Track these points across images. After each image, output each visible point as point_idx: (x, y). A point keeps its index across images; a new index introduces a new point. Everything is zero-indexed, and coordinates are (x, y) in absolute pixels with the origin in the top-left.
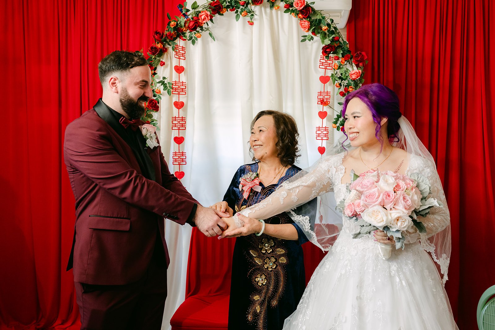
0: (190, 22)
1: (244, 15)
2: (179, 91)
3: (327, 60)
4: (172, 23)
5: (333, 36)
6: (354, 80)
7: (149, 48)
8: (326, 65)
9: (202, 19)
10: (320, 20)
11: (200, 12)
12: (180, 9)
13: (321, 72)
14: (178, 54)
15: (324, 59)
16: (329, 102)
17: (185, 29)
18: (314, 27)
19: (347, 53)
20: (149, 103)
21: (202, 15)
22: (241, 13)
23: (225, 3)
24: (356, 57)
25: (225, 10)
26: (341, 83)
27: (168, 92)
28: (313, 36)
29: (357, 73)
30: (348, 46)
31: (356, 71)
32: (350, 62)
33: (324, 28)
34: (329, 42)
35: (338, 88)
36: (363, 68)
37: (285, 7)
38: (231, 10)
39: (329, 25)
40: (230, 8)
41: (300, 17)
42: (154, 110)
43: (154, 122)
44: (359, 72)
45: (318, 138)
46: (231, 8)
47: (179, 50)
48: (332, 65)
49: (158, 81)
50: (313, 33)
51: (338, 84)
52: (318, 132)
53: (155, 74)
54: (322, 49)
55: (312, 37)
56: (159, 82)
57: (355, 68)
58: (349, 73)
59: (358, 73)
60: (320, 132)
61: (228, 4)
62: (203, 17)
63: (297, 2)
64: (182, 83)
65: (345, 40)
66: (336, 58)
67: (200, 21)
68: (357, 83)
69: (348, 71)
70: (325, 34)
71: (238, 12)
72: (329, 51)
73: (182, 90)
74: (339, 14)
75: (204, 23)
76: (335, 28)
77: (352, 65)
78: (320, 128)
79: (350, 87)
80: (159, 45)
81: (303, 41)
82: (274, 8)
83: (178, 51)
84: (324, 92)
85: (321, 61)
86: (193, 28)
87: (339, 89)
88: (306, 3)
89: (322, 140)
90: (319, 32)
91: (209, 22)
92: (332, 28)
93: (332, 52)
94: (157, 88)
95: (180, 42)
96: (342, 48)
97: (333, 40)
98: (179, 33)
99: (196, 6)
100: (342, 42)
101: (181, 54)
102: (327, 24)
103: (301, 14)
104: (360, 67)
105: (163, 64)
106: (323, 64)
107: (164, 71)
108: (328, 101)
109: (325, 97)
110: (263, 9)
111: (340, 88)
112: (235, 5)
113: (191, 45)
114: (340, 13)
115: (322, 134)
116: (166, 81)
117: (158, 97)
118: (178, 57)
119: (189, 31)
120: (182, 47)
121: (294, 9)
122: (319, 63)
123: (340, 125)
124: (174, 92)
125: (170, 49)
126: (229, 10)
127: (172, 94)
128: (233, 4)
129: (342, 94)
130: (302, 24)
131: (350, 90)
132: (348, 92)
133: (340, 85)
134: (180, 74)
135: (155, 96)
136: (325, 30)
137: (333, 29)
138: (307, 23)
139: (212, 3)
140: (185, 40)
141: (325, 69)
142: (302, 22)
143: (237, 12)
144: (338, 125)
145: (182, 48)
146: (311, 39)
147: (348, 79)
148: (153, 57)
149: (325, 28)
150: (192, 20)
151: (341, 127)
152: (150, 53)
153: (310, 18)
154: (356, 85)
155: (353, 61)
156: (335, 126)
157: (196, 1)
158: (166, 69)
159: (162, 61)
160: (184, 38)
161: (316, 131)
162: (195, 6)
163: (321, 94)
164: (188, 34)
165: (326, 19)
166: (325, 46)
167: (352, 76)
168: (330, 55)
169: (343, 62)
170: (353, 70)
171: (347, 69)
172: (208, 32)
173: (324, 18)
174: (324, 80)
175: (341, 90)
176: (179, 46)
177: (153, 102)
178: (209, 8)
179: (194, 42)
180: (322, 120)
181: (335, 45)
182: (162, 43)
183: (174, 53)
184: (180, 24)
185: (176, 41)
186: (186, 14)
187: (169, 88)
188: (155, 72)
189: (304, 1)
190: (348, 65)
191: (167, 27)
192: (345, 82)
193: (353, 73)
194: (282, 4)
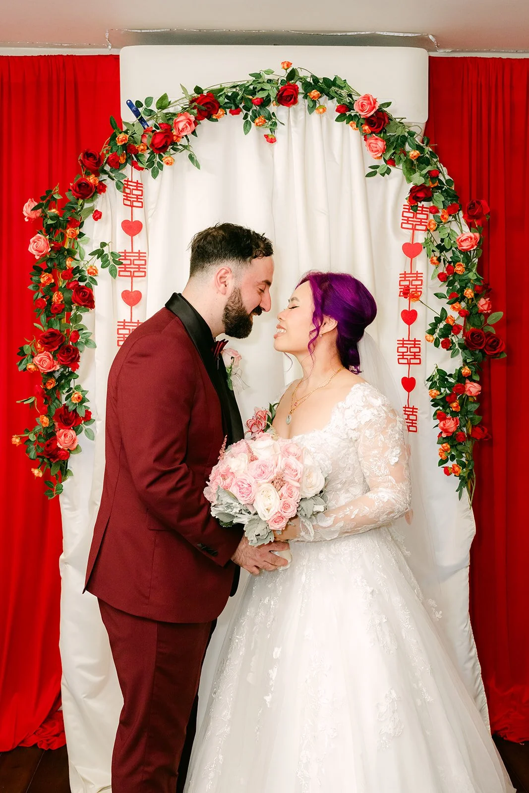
0: (155, 134)
1: (258, 125)
2: (132, 270)
3: (415, 212)
4: (121, 136)
5: (429, 168)
6: (465, 252)
7: (74, 186)
8: (414, 223)
9: (180, 129)
10: (403, 138)
11: (174, 114)
13: (406, 236)
14: (130, 197)
15: (410, 211)
16: (421, 292)
17: (142, 147)
18: (393, 151)
19: (452, 201)
21: (179, 122)
22: (253, 121)
23: (221, 99)
24: (470, 209)
25: (222, 113)
26: (440, 257)
27: (111, 272)
28: (389, 167)
29: (471, 238)
30: (454, 187)
31: (469, 236)
32: (457, 218)
34: (422, 180)
35: (436, 266)
36: (481, 230)
37: (337, 110)
38: (233, 113)
39: (419, 148)
40: (230, 108)
41: (365, 131)
42: (85, 306)
43: (84, 331)
44: (475, 238)
45: (401, 361)
46: (233, 108)
47: (130, 189)
48: (427, 222)
49: (88, 250)
50: (391, 161)
51: (435, 259)
52: (401, 350)
53: (81, 235)
54: (408, 193)
55: (387, 169)
56: (92, 254)
57: (466, 229)
58: (455, 238)
59: (473, 239)
60: (405, 350)
61: (227, 101)
62: (181, 126)
63: (362, 103)
64: (137, 255)
65: (448, 177)
66: (434, 210)
67: (175, 132)
68: (470, 257)
69: (455, 235)
70: (413, 164)
71: (247, 117)
72: (422, 198)
73: (139, 268)
75: (183, 138)
76: (432, 154)
77: (461, 224)
78: (405, 342)
79: (458, 265)
80: (92, 179)
81: (369, 175)
82: (315, 111)
83: (129, 192)
84: (411, 273)
85: (405, 214)
86: (160, 146)
87: (437, 268)
88: (377, 105)
89: (409, 364)
90: (401, 159)
91: (191, 137)
92: (426, 153)
94: (86, 263)
95: (129, 172)
96: (442, 191)
97: (429, 177)
98: (130, 155)
99: (165, 102)
100: (444, 180)
101: (135, 197)
102: (417, 145)
103: (368, 125)
104: (477, 228)
105: (97, 216)
106: (408, 220)
107: (100, 230)
108: (418, 290)
109: (415, 283)
111: (439, 266)
112: (242, 103)
115: (409, 353)
116: (106, 250)
117: (91, 280)
118: (129, 203)
119: (149, 151)
120: (137, 183)
121: (353, 114)
122: (400, 220)
123: (440, 337)
124: (122, 273)
125: (110, 184)
126: (228, 111)
127: (119, 276)
128: (238, 102)
129: (442, 277)
130: (372, 145)
131: (457, 270)
132: (454, 274)
133: (439, 259)
134: (134, 238)
135: (82, 279)
136: (414, 157)
138: (379, 142)
139: (198, 98)
140: (141, 169)
141: (411, 231)
142: (369, 141)
143: (245, 117)
144: (436, 336)
145: (135, 184)
146: (385, 172)
147: (453, 249)
148: (81, 201)
149: (413, 154)
150: (158, 131)
151: (441, 340)
152: (74, 195)
153: (385, 133)
154: (468, 259)
155: (463, 216)
156: (431, 338)
157: (166, 94)
158: (105, 226)
159: (97, 211)
160: (140, 165)
161: (398, 347)
162: (163, 103)
163: (405, 277)
164: (147, 156)
165: (415, 135)
166: (415, 187)
167: (462, 243)
168: (421, 204)
169: (445, 218)
170: (463, 232)
171: (452, 231)
172: (186, 153)
173: (411, 134)
174: (411, 250)
175: (440, 270)
176: (131, 182)
177: (84, 292)
178: (194, 108)
179: (155, 175)
180: (408, 326)
181: (429, 184)
182: (97, 175)
183: (120, 195)
184: (133, 137)
185: (123, 171)
186: (146, 118)
187: (112, 263)
188: (81, 230)
189: (375, 101)
190: (454, 223)
191: (109, 143)
192: (449, 255)
193: (463, 238)
194: (331, 105)
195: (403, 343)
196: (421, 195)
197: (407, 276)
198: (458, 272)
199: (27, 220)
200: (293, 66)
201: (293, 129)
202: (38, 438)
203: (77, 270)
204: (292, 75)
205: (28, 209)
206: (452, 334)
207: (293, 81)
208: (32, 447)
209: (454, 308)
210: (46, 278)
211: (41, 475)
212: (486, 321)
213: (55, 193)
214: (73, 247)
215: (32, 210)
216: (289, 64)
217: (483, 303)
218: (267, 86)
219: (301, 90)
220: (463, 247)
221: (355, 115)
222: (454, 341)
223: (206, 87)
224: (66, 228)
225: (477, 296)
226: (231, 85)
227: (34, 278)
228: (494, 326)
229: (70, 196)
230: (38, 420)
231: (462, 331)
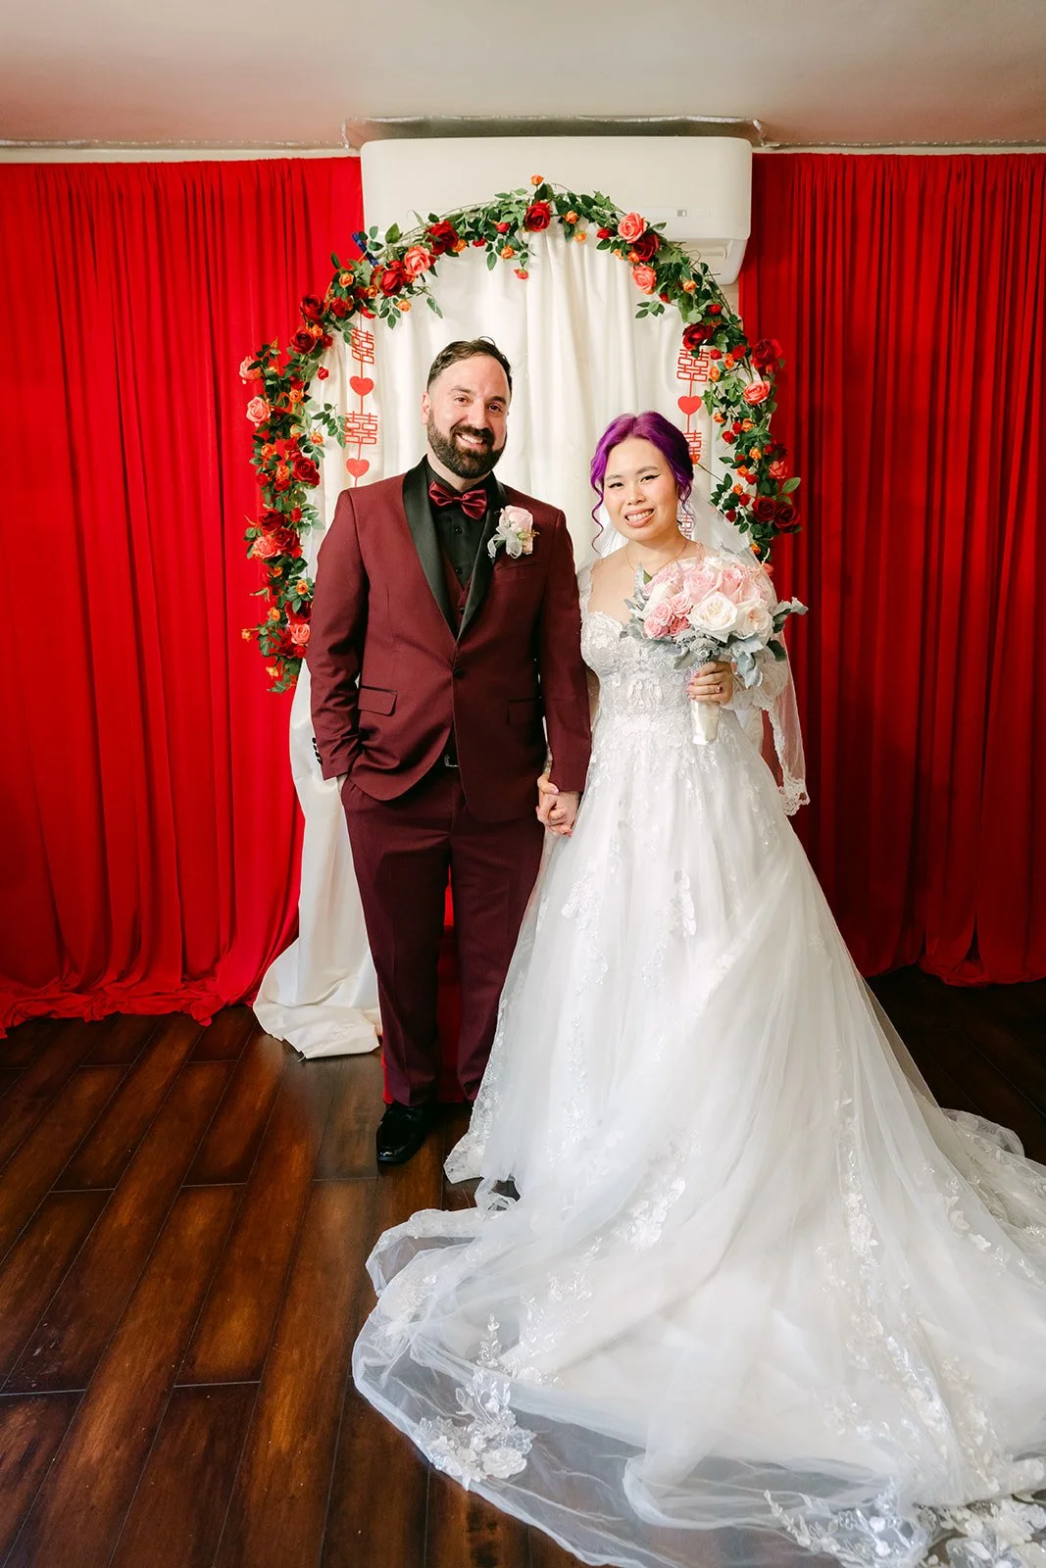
0: (385, 274)
1: (505, 257)
2: (362, 436)
3: (694, 358)
4: (345, 277)
5: (708, 302)
6: (753, 405)
7: (293, 338)
8: (692, 372)
9: (413, 266)
10: (678, 266)
11: (406, 249)
12: (359, 242)
13: (682, 388)
14: (360, 350)
15: (688, 357)
16: (699, 456)
17: (372, 291)
18: (665, 284)
19: (738, 343)
20: (298, 467)
21: (412, 258)
22: (499, 251)
23: (461, 227)
24: (758, 351)
25: (462, 244)
26: (726, 413)
27: (339, 440)
28: (662, 303)
29: (761, 388)
30: (741, 326)
31: (757, 384)
32: (746, 364)
33: (688, 284)
34: (699, 318)
35: (719, 424)
36: (773, 377)
37: (599, 236)
38: (477, 244)
39: (698, 278)
40: (473, 238)
41: (632, 259)
42: (309, 482)
43: (310, 512)
44: (765, 387)
46: (476, 238)
47: (359, 340)
48: (707, 371)
49: (313, 414)
50: (664, 295)
51: (719, 415)
53: (306, 398)
54: (684, 334)
55: (660, 305)
56: (317, 417)
57: (757, 377)
58: (743, 389)
59: (763, 389)
61: (468, 229)
62: (414, 262)
63: (627, 224)
64: (368, 417)
65: (735, 312)
66: (715, 355)
67: (408, 272)
68: (760, 411)
69: (742, 384)
70: (690, 298)
71: (492, 248)
72: (698, 339)
73: (369, 433)
74: (722, 249)
75: (417, 277)
76: (712, 284)
77: (750, 370)
79: (746, 422)
80: (315, 331)
81: (639, 315)
82: (573, 238)
83: (358, 344)
85: (682, 361)
86: (391, 287)
87: (722, 426)
88: (646, 225)
90: (676, 294)
91: (427, 274)
92: (705, 283)
93: (705, 341)
94: (312, 430)
95: (359, 321)
96: (726, 331)
97: (709, 313)
98: (359, 300)
99: (395, 235)
100: (728, 317)
101: (365, 350)
102: (694, 274)
103: (636, 252)
104: (768, 375)
105: (324, 374)
106: (685, 369)
107: (326, 390)
110: (549, 240)
111: (725, 424)
112: (485, 230)
113: (387, 328)
114: (725, 246)
116: (333, 414)
117: (317, 451)
118: (358, 357)
119: (381, 295)
120: (367, 334)
121: (619, 240)
122: (676, 368)
123: (725, 508)
124: (350, 439)
125: (338, 337)
126: (470, 242)
127: (347, 443)
128: (481, 230)
129: (729, 438)
130: (638, 275)
131: (745, 428)
132: (742, 432)
133: (724, 416)
134: (364, 397)
135: (307, 450)
136: (690, 288)
137: (708, 288)
138: (649, 272)
139: (434, 227)
140: (373, 316)
141: (690, 381)
142: (637, 272)
143: (490, 248)
144: (720, 507)
145: (365, 335)
146: (658, 310)
147: (742, 402)
148: (303, 358)
149: (690, 285)
150: (387, 269)
151: (726, 512)
152: (294, 349)
153: (656, 261)
154: (759, 416)
155: (752, 362)
156: (714, 510)
157: (396, 224)
158: (331, 387)
159: (321, 368)
160: (371, 312)
162: (393, 235)
164: (379, 301)
165: (692, 262)
166: (690, 327)
167: (750, 395)
168: (701, 348)
169: (730, 364)
170: (752, 381)
171: (739, 380)
172: (424, 297)
173: (686, 261)
174: (689, 405)
175: (726, 429)
176: (361, 332)
177: (307, 465)
178: (428, 240)
179: (392, 323)
181: (712, 323)
182: (321, 325)
183: (349, 348)
184: (361, 279)
185: (351, 320)
186: (374, 254)
187: (340, 430)
188: (307, 393)
189: (642, 221)
190: (742, 370)
191: (332, 288)
192: (736, 411)
193: (753, 387)
194: (592, 229)
196: (696, 336)
198: (746, 430)
199: (244, 382)
200: (545, 182)
202: (270, 632)
203: (303, 439)
204: (544, 192)
205: (244, 371)
206: (740, 506)
207: (546, 200)
208: (264, 642)
209: (740, 474)
210: (266, 450)
211: (276, 674)
212: (780, 490)
213: (273, 348)
214: (300, 413)
215: (249, 369)
216: (539, 179)
217: (775, 469)
218: (514, 208)
219: (555, 211)
220: (752, 399)
221: (622, 241)
222: (743, 514)
223: (442, 215)
224: (288, 391)
225: (767, 459)
226: (473, 207)
227: (256, 451)
228: (790, 495)
229: (291, 350)
230: (269, 613)
231: (752, 500)
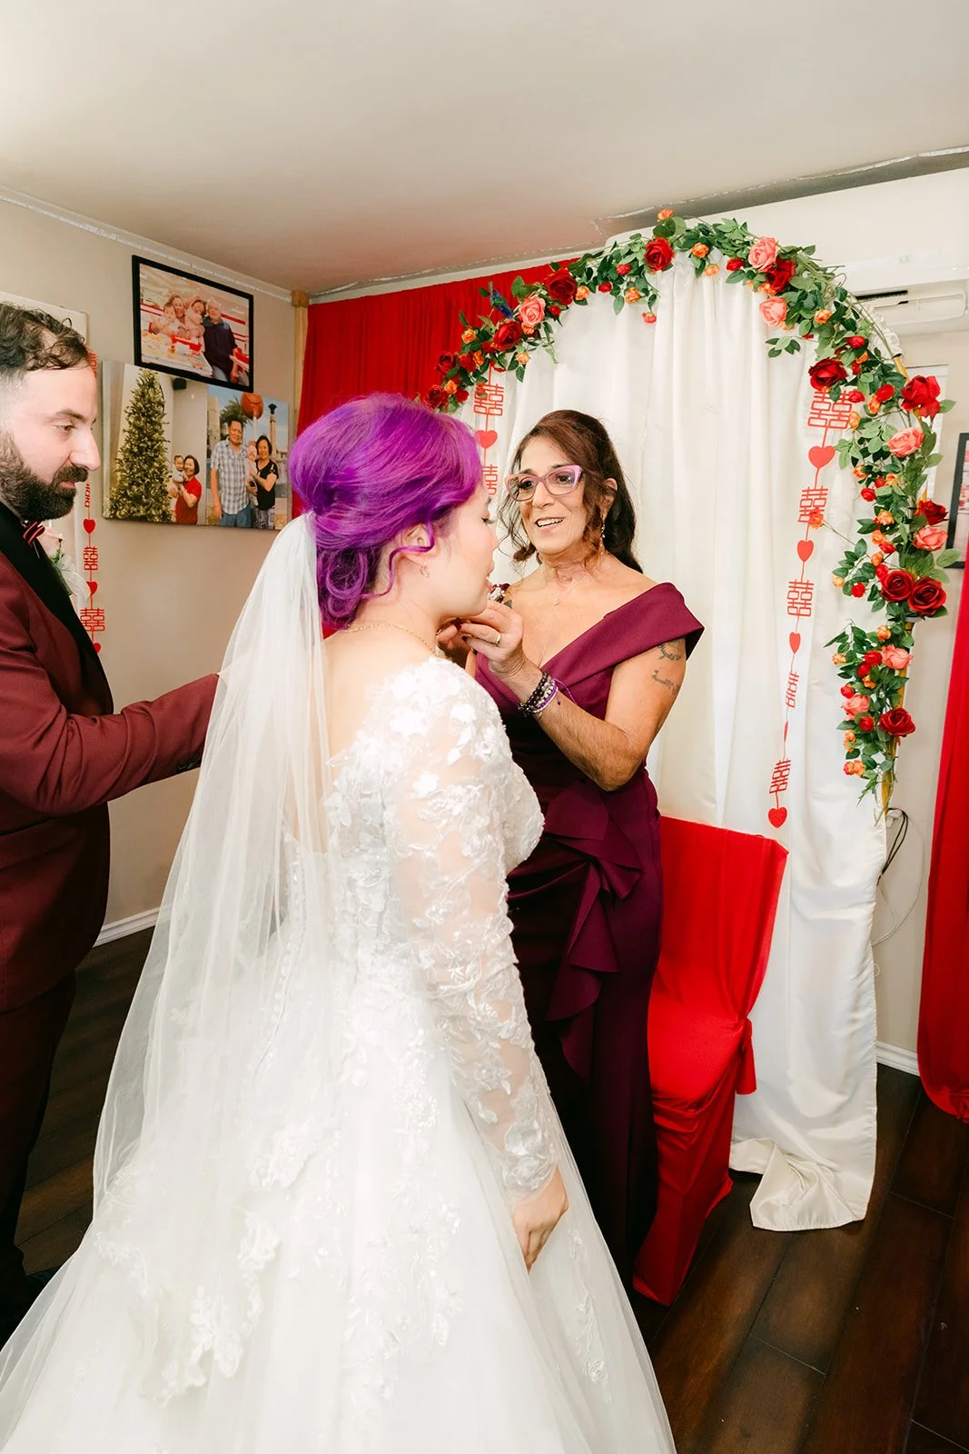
1: (633, 299)
3: (832, 402)
5: (848, 334)
6: (901, 456)
7: (427, 394)
8: (830, 418)
9: (530, 317)
14: (485, 404)
15: (826, 400)
22: (626, 294)
23: (585, 273)
24: (908, 390)
25: (584, 291)
28: (797, 339)
29: (908, 436)
31: (906, 432)
32: (899, 407)
34: (831, 353)
35: (862, 481)
37: (729, 267)
38: (603, 290)
40: (598, 284)
41: (766, 291)
44: (915, 434)
45: (790, 610)
46: (601, 283)
47: (485, 393)
48: (848, 416)
51: (860, 469)
52: (791, 595)
54: (811, 373)
55: (793, 341)
59: (912, 437)
60: (796, 595)
61: (595, 274)
63: (758, 250)
67: (525, 323)
69: (892, 432)
71: (619, 292)
72: (832, 378)
78: (797, 585)
79: (889, 477)
80: (449, 386)
81: (774, 353)
82: (704, 273)
83: (484, 398)
84: (816, 490)
85: (815, 405)
88: (778, 250)
89: (799, 615)
92: (850, 312)
97: (848, 347)
103: (768, 283)
106: (819, 414)
109: (816, 502)
111: (866, 480)
112: (608, 275)
113: (517, 380)
115: (799, 601)
118: (483, 410)
120: (497, 387)
121: (751, 270)
122: (807, 413)
123: (855, 580)
126: (597, 288)
128: (605, 274)
129: (868, 496)
130: (767, 310)
134: (488, 449)
138: (780, 306)
140: (502, 370)
141: (823, 429)
142: (764, 305)
143: (616, 292)
144: (849, 578)
145: (491, 388)
146: (792, 348)
149: (821, 315)
151: (854, 585)
153: (790, 290)
156: (839, 581)
160: (494, 364)
161: (789, 592)
162: (519, 289)
163: (807, 495)
166: (819, 363)
167: (895, 444)
168: (838, 388)
169: (877, 408)
174: (820, 457)
175: (865, 486)
176: (489, 385)
179: (519, 376)
180: (802, 562)
182: (455, 381)
184: (483, 333)
185: (484, 375)
189: (781, 245)
193: (898, 436)
194: (723, 261)
195: (794, 586)
196: (825, 375)
197: (810, 493)
201: (675, 301)
206: (875, 577)
209: (874, 540)
217: (928, 534)
220: (894, 448)
222: (877, 589)
